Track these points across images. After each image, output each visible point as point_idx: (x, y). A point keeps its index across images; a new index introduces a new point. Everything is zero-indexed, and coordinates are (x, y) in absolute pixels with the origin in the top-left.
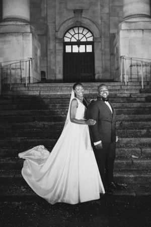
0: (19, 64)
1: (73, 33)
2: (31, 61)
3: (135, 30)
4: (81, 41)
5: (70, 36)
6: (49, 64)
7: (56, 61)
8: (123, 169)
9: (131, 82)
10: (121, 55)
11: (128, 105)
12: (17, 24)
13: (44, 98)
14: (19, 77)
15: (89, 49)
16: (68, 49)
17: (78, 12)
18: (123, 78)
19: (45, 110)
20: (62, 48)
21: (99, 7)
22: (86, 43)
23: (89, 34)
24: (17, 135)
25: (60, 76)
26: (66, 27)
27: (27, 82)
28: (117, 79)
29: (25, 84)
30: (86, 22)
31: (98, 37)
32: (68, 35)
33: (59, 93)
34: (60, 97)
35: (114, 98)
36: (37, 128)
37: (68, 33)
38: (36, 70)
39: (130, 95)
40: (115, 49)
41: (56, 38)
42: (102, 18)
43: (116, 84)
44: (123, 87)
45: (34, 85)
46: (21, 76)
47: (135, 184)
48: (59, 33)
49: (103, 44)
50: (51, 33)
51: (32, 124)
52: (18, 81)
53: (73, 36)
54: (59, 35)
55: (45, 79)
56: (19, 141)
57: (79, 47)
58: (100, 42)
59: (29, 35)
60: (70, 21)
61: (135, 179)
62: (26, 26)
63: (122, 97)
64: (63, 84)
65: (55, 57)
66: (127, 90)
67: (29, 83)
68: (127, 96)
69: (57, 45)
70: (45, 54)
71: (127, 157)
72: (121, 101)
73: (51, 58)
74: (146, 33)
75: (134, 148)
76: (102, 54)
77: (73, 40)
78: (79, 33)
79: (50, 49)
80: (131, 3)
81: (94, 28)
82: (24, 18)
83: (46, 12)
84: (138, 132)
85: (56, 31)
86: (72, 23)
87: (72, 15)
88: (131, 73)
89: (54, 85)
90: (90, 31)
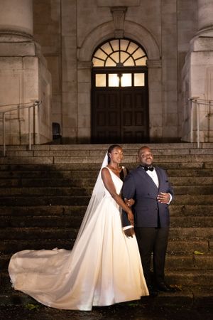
0: (16, 112)
1: (109, 51)
2: (36, 107)
4: (125, 65)
5: (104, 57)
6: (64, 110)
7: (77, 103)
8: (180, 267)
9: (208, 142)
10: (193, 96)
11: (197, 180)
12: (12, 40)
13: (61, 169)
14: (17, 134)
15: (140, 80)
16: (100, 81)
17: (119, 10)
18: (195, 136)
19: (64, 188)
20: (88, 79)
21: (158, 2)
22: (133, 70)
23: (139, 53)
24: (22, 224)
25: (85, 132)
26: (97, 39)
27: (31, 142)
28: (185, 137)
29: (27, 146)
30: (133, 30)
31: (155, 58)
32: (100, 54)
33: (85, 162)
34: (87, 167)
35: (177, 169)
36: (52, 214)
37: (99, 51)
38: (44, 121)
39: (204, 165)
40: (184, 83)
41: (78, 60)
42: (163, 23)
43: (182, 146)
44: (193, 152)
45: (43, 147)
46: (20, 133)
47: (194, 286)
48: (83, 50)
49: (165, 72)
50: (68, 52)
51: (44, 208)
52: (16, 141)
53: (109, 56)
54: (84, 55)
55: (60, 136)
56: (28, 232)
57: (120, 76)
58: (159, 68)
59: (33, 61)
60: (104, 27)
61: (195, 279)
62: (28, 45)
63: (189, 168)
64: (91, 145)
65: (76, 97)
66: (199, 156)
67: (34, 144)
68: (198, 166)
69: (80, 73)
70: (58, 91)
71: (187, 253)
72: (188, 175)
73: (69, 98)
75: (199, 241)
76: (163, 91)
77: (110, 64)
78: (120, 51)
79: (67, 82)
81: (148, 41)
82: (22, 30)
83: (59, 11)
84: (208, 220)
85: (78, 48)
86: (108, 32)
87: (108, 16)
88: (209, 128)
89: (77, 147)
90: (141, 46)
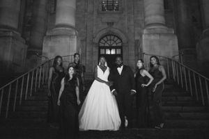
1: (106, 40)
4: (113, 45)
5: (104, 42)
7: (93, 60)
10: (144, 52)
15: (119, 52)
16: (102, 52)
20: (97, 50)
21: (126, 21)
22: (116, 48)
23: (119, 41)
30: (116, 31)
31: (125, 42)
32: (102, 41)
41: (93, 43)
48: (96, 39)
53: (106, 42)
54: (96, 41)
57: (111, 50)
58: (127, 46)
59: (74, 37)
69: (94, 48)
74: (162, 37)
76: (129, 55)
77: (107, 45)
78: (111, 40)
79: (89, 51)
80: (150, 15)
81: (122, 36)
83: (86, 23)
85: (93, 38)
87: (106, 26)
90: (119, 38)
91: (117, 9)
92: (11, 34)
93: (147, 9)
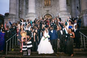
3: (63, 15)
21: (53, 10)
23: (51, 17)
31: (53, 17)
62: (34, 15)
74: (66, 16)
80: (61, 8)
85: (42, 16)
87: (46, 12)
90: (51, 16)
91: (50, 6)
92: (14, 17)
93: (60, 5)
